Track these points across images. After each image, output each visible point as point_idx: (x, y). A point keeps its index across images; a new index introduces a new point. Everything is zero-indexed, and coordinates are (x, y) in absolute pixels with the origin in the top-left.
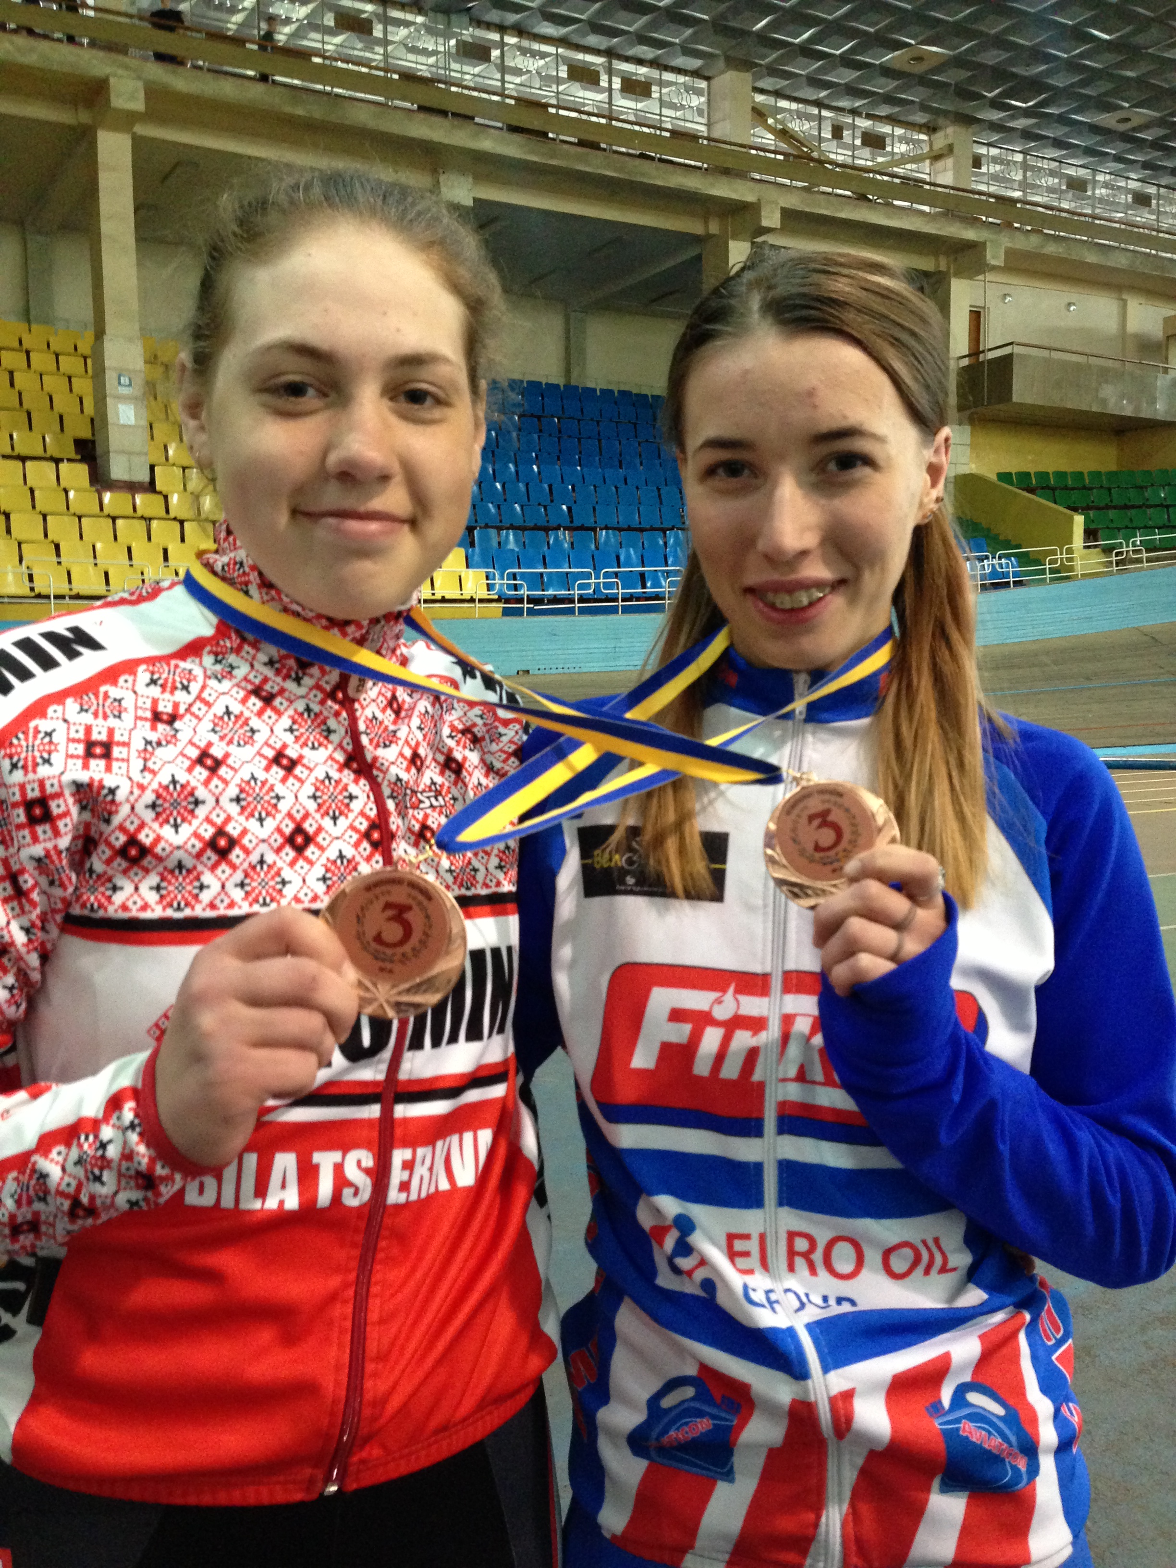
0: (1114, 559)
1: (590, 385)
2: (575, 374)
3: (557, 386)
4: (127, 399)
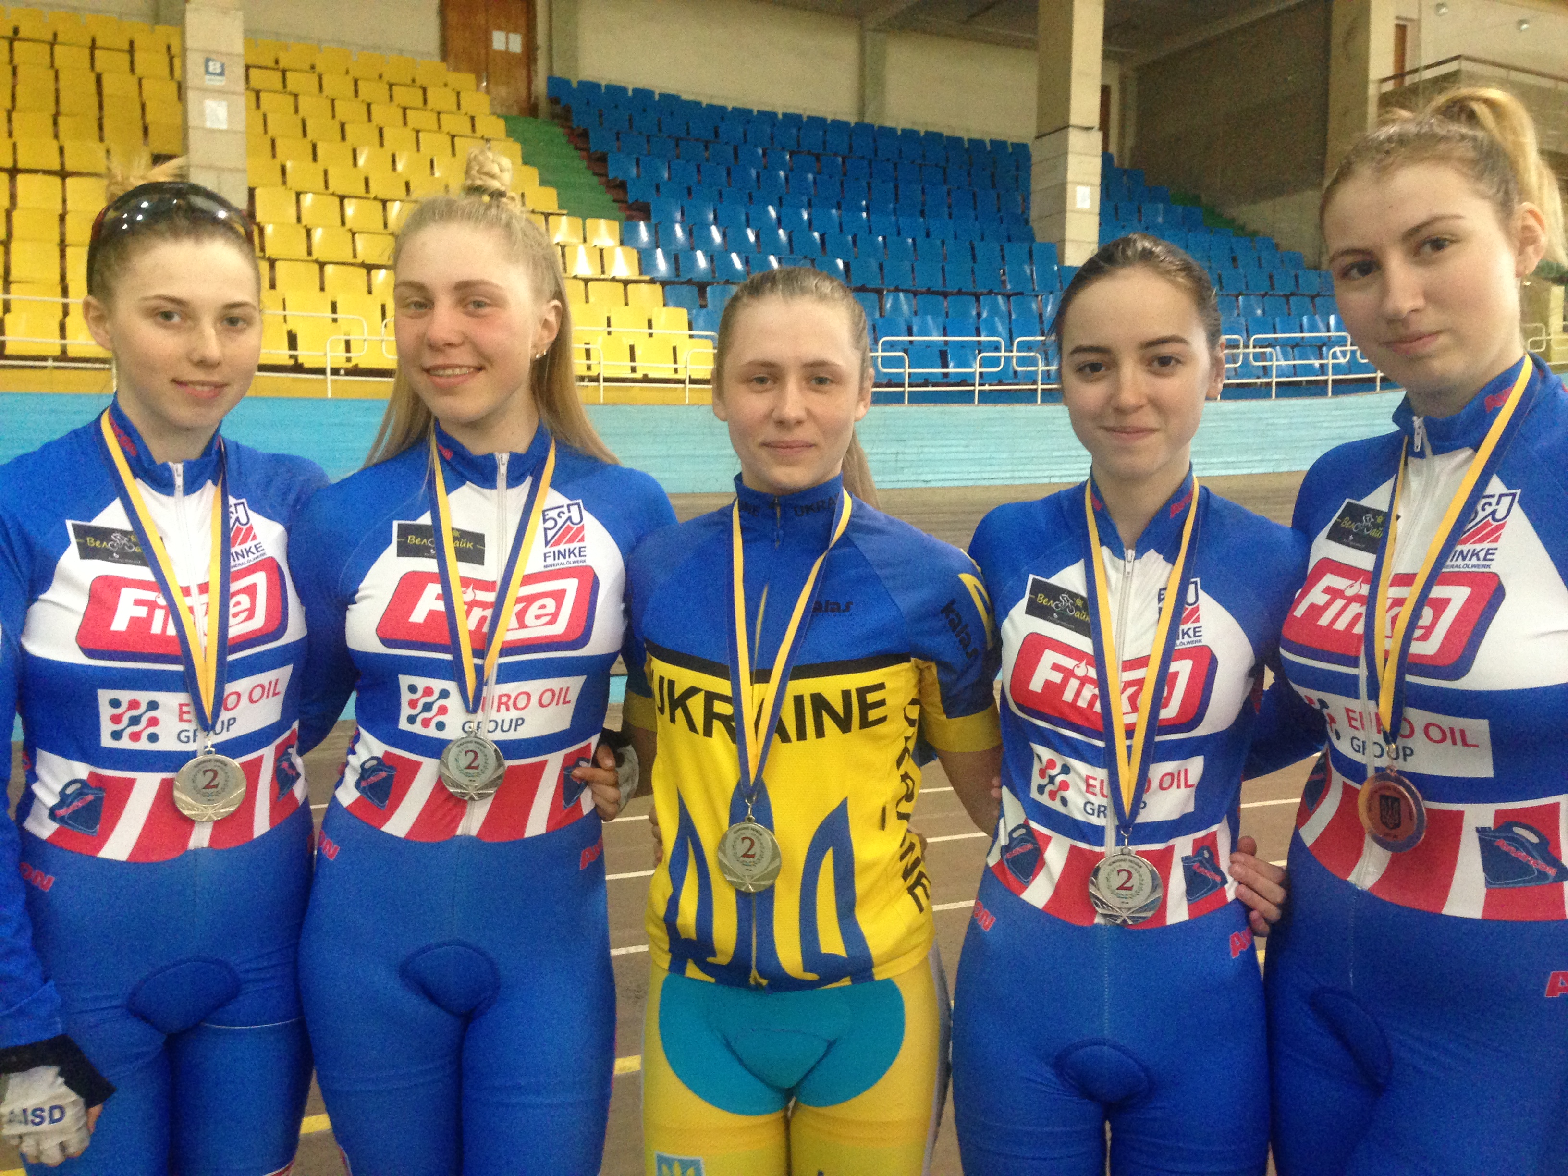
1: (889, 124)
2: (870, 109)
3: (846, 124)
4: (220, 93)
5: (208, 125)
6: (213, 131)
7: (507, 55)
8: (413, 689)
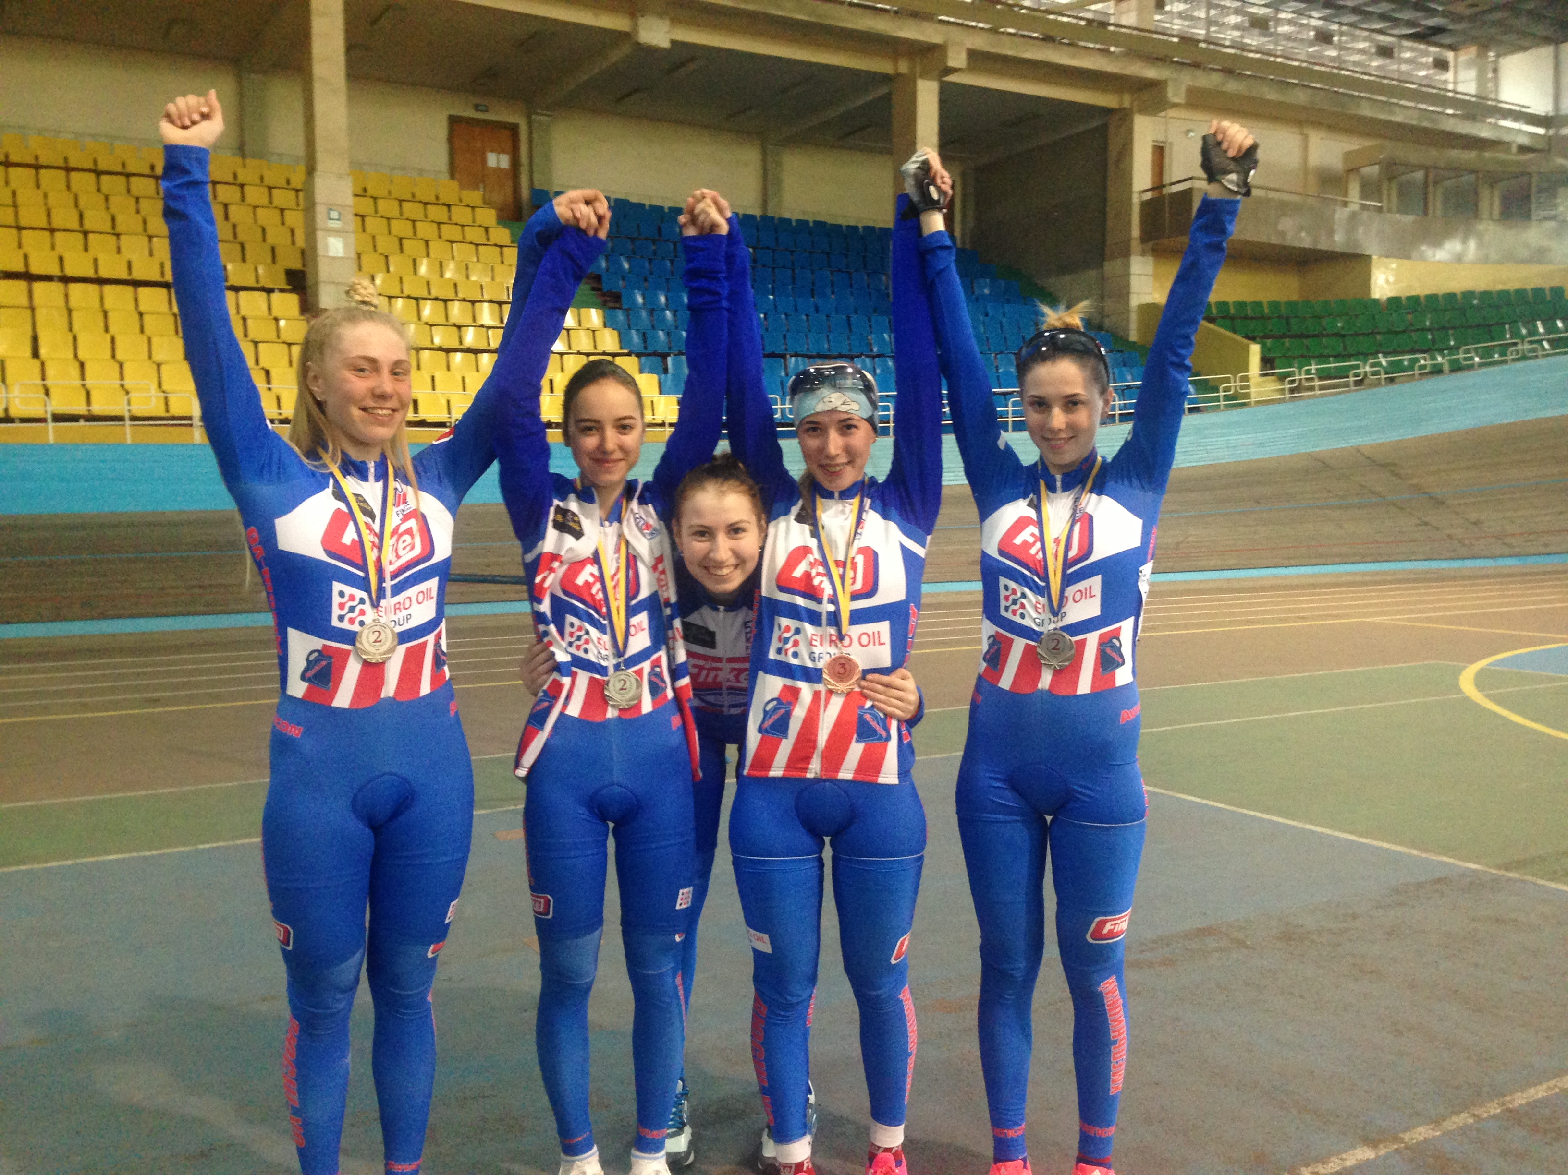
0: (1288, 386)
1: (787, 215)
2: (771, 205)
3: (753, 217)
4: (337, 232)
5: (331, 254)
6: (334, 258)
7: (498, 170)
8: (342, 594)
